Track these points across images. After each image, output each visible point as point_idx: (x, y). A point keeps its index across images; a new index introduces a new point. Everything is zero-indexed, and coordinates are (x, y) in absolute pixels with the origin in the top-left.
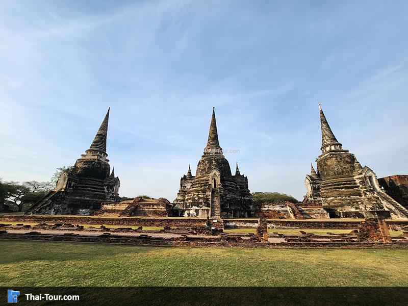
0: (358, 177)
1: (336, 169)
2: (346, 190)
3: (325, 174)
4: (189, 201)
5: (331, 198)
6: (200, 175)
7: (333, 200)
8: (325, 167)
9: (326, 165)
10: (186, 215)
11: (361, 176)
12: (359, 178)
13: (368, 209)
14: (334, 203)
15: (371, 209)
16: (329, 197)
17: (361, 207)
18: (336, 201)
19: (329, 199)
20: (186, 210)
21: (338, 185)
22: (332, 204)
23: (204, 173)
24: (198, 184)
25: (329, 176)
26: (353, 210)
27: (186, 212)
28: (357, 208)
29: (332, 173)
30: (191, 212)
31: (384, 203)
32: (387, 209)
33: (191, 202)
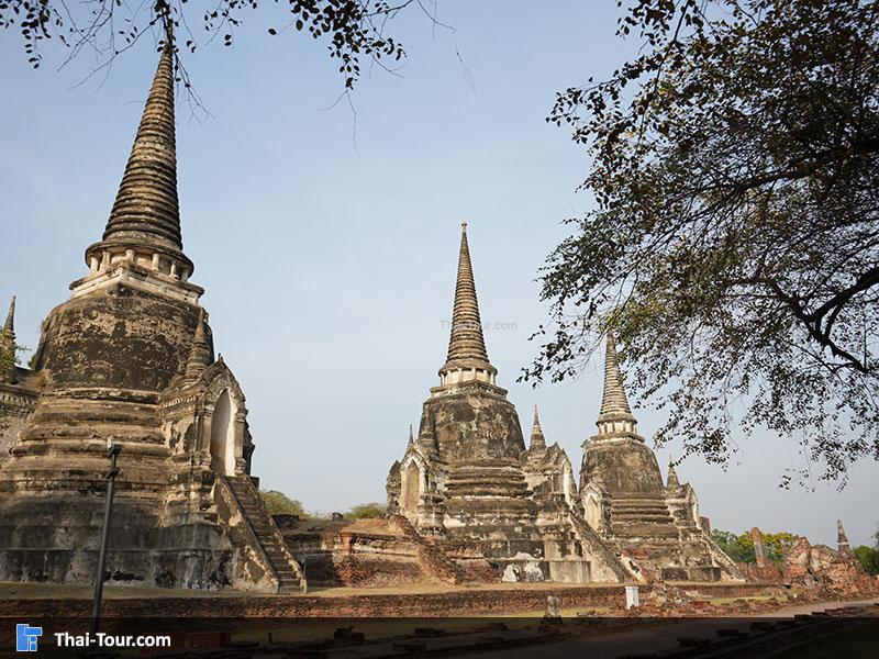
0: (674, 501)
1: (640, 478)
2: (659, 525)
3: (620, 484)
4: (495, 536)
5: (637, 540)
7: (640, 544)
8: (619, 469)
9: (622, 464)
10: (509, 575)
11: (680, 501)
12: (677, 505)
13: (691, 564)
15: (699, 563)
16: (633, 537)
17: (682, 560)
18: (646, 546)
19: (632, 541)
20: (508, 563)
21: (648, 513)
23: (501, 452)
24: (502, 485)
25: (628, 489)
26: (672, 565)
27: (510, 567)
28: (677, 562)
29: (632, 485)
30: (529, 568)
31: (713, 554)
32: (715, 565)
33: (505, 538)
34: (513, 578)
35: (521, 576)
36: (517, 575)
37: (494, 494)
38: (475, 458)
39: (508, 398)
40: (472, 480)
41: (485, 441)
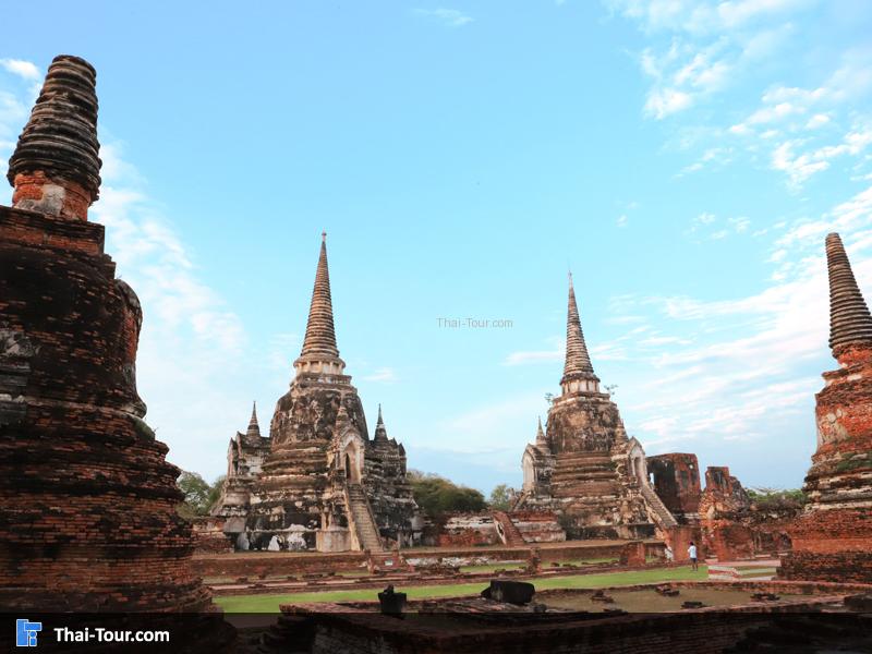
0: (618, 457)
1: (584, 437)
2: (596, 483)
3: (564, 444)
4: (276, 510)
5: (570, 499)
6: (295, 440)
7: (572, 503)
8: (565, 429)
9: (567, 424)
10: (274, 545)
11: (623, 456)
12: (620, 461)
13: (626, 522)
14: (574, 509)
15: (630, 521)
16: (566, 496)
17: (616, 517)
18: (577, 505)
19: (564, 501)
20: (273, 534)
21: (585, 471)
22: (570, 512)
23: (310, 435)
24: (297, 464)
25: (570, 449)
26: (603, 523)
27: (275, 538)
28: (609, 520)
29: (575, 444)
30: (292, 539)
31: (649, 509)
32: (651, 522)
33: (284, 512)
34: (277, 548)
35: (284, 546)
36: (280, 544)
37: (288, 474)
38: (287, 442)
39: (353, 383)
40: (277, 462)
41: (296, 426)
